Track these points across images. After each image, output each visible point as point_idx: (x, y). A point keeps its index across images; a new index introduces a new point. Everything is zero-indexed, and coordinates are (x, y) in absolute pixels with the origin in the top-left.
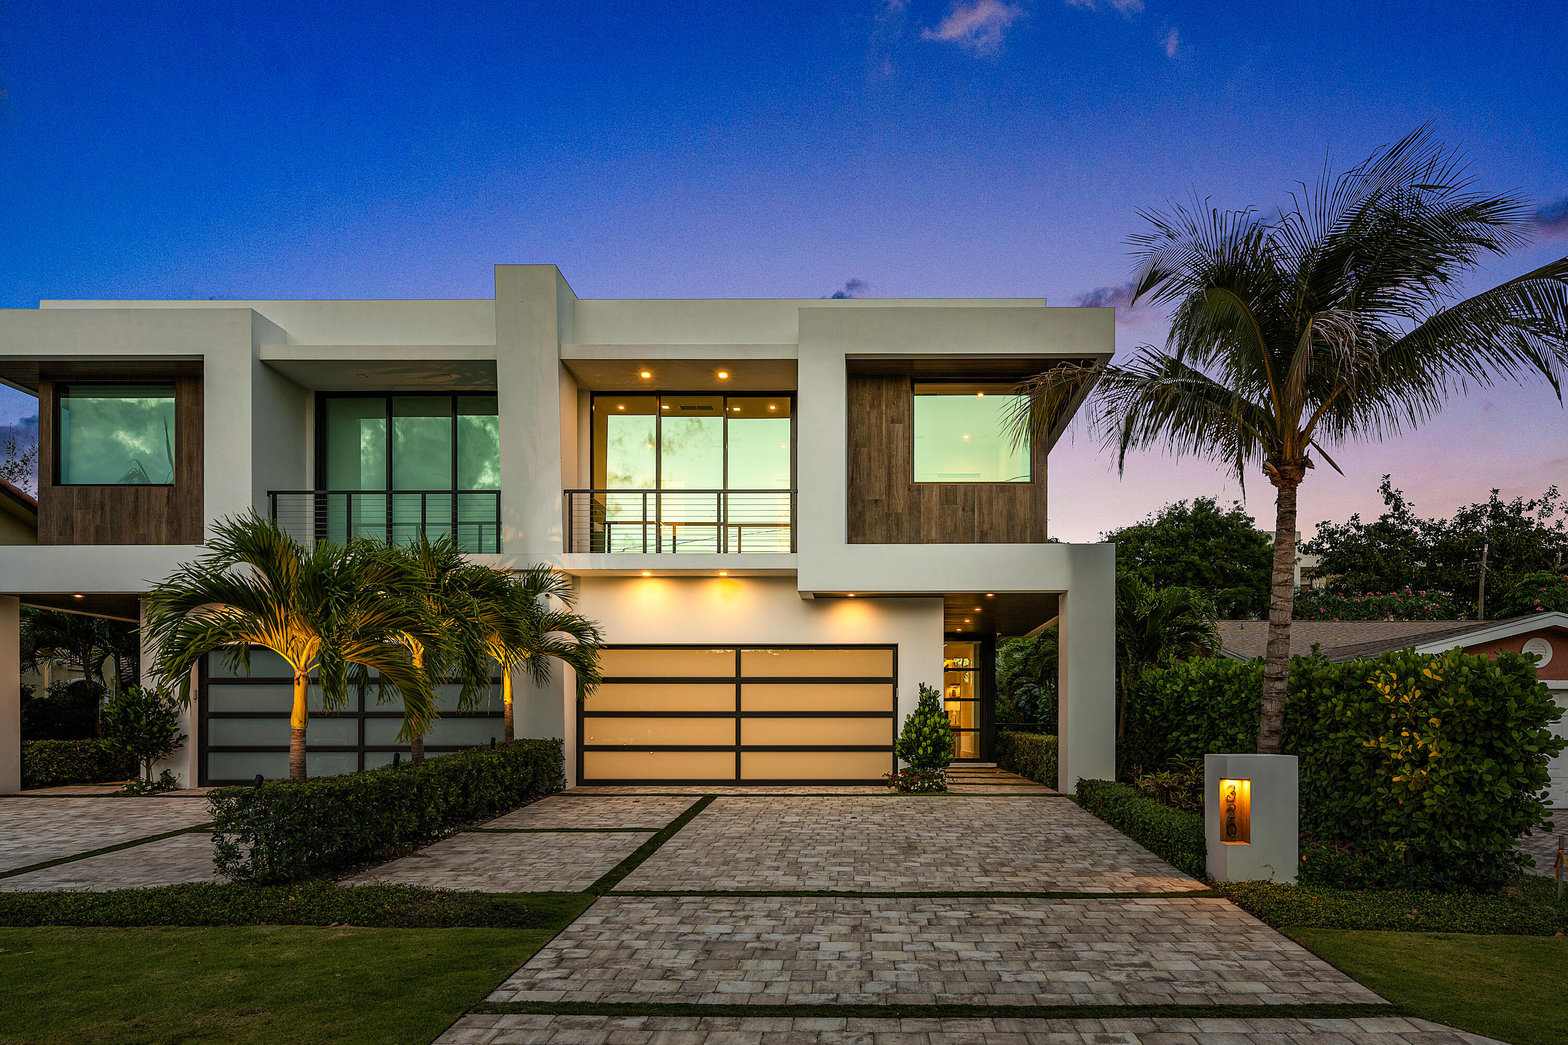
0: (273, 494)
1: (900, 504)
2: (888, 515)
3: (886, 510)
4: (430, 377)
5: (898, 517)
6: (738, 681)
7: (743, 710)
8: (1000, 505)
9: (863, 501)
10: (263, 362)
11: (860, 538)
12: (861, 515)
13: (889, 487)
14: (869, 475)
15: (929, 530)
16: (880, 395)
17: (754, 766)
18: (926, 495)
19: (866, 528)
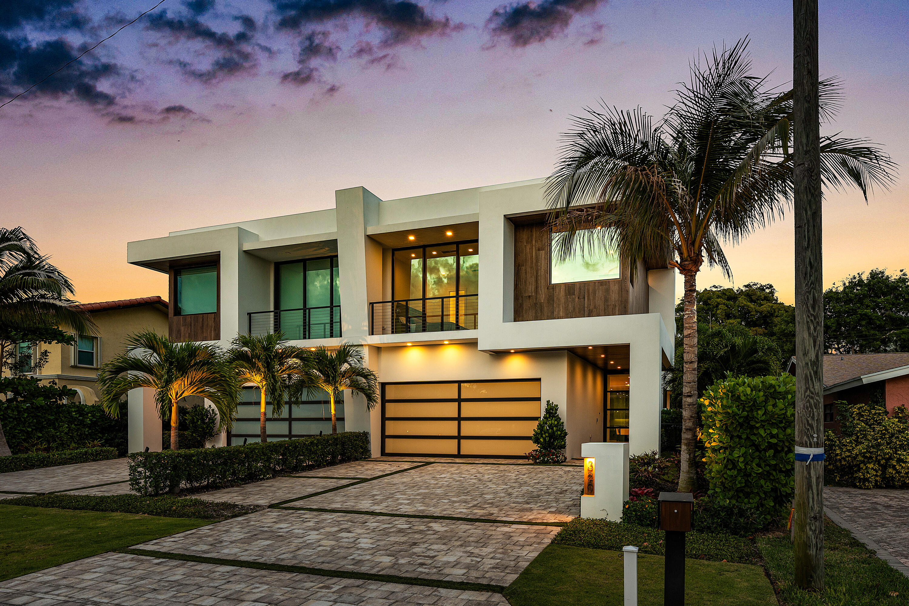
0: (249, 314)
1: (543, 297)
2: (536, 304)
3: (535, 302)
4: (316, 250)
5: (541, 304)
6: (459, 400)
7: (462, 416)
8: (600, 294)
9: (522, 297)
10: (245, 252)
11: (520, 318)
12: (521, 305)
13: (537, 288)
14: (525, 282)
15: (559, 311)
16: (532, 236)
17: (468, 447)
18: (557, 291)
19: (524, 312)
